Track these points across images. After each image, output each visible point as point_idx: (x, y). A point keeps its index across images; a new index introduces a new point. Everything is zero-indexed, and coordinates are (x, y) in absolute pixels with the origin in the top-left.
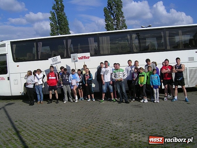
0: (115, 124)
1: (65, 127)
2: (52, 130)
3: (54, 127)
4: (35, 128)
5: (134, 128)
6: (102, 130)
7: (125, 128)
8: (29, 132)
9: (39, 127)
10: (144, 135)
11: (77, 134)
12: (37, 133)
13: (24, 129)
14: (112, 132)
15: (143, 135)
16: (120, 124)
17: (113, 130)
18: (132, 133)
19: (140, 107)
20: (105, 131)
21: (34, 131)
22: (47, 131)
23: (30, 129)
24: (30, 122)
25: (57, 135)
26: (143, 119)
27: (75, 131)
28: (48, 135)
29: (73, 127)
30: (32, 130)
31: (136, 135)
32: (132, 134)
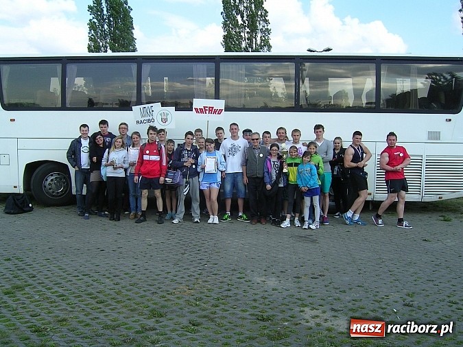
0: (259, 280)
1: (134, 280)
2: (101, 287)
3: (107, 280)
4: (59, 280)
5: (309, 294)
6: (230, 293)
7: (285, 293)
8: (44, 289)
9: (69, 278)
10: (336, 314)
11: (170, 303)
12: (66, 293)
13: (30, 281)
14: (255, 300)
15: (333, 313)
16: (272, 282)
17: (256, 297)
18: (306, 306)
19: (314, 241)
20: (238, 297)
21: (56, 288)
22: (90, 290)
23: (46, 281)
24: (45, 262)
25: (118, 302)
26: (326, 273)
27: (162, 294)
28: (93, 302)
29: (156, 282)
30: (51, 285)
31: (315, 312)
32: (306, 309)
